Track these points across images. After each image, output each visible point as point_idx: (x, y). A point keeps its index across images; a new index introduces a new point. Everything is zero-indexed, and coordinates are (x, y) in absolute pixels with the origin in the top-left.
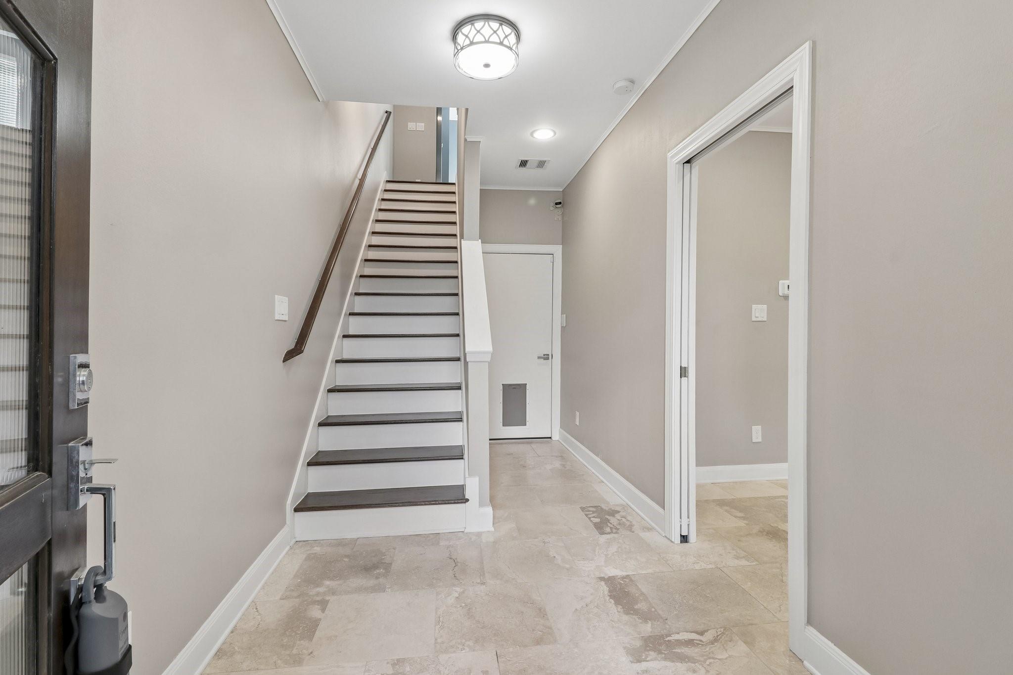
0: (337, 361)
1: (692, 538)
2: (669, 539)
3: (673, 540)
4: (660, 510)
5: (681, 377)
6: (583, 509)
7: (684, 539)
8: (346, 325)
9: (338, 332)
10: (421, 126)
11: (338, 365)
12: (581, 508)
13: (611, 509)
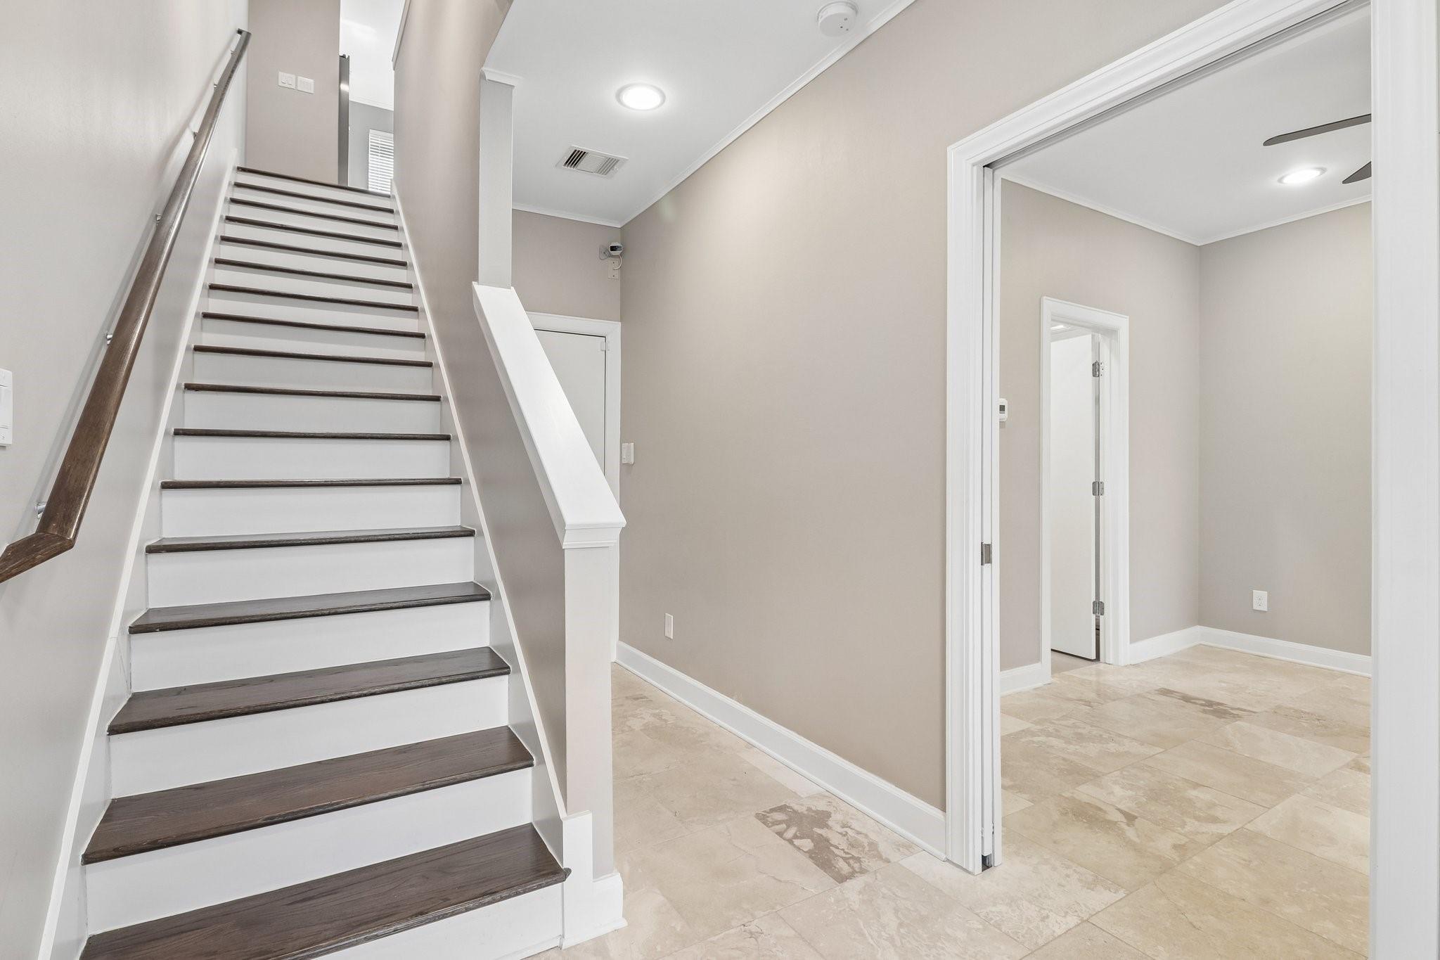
0: (151, 550)
1: (998, 860)
2: (962, 868)
3: (970, 869)
4: (935, 812)
5: (982, 564)
6: (762, 818)
7: (986, 863)
8: (167, 459)
9: (151, 476)
10: (307, 84)
11: (154, 557)
12: (757, 816)
13: (809, 809)
